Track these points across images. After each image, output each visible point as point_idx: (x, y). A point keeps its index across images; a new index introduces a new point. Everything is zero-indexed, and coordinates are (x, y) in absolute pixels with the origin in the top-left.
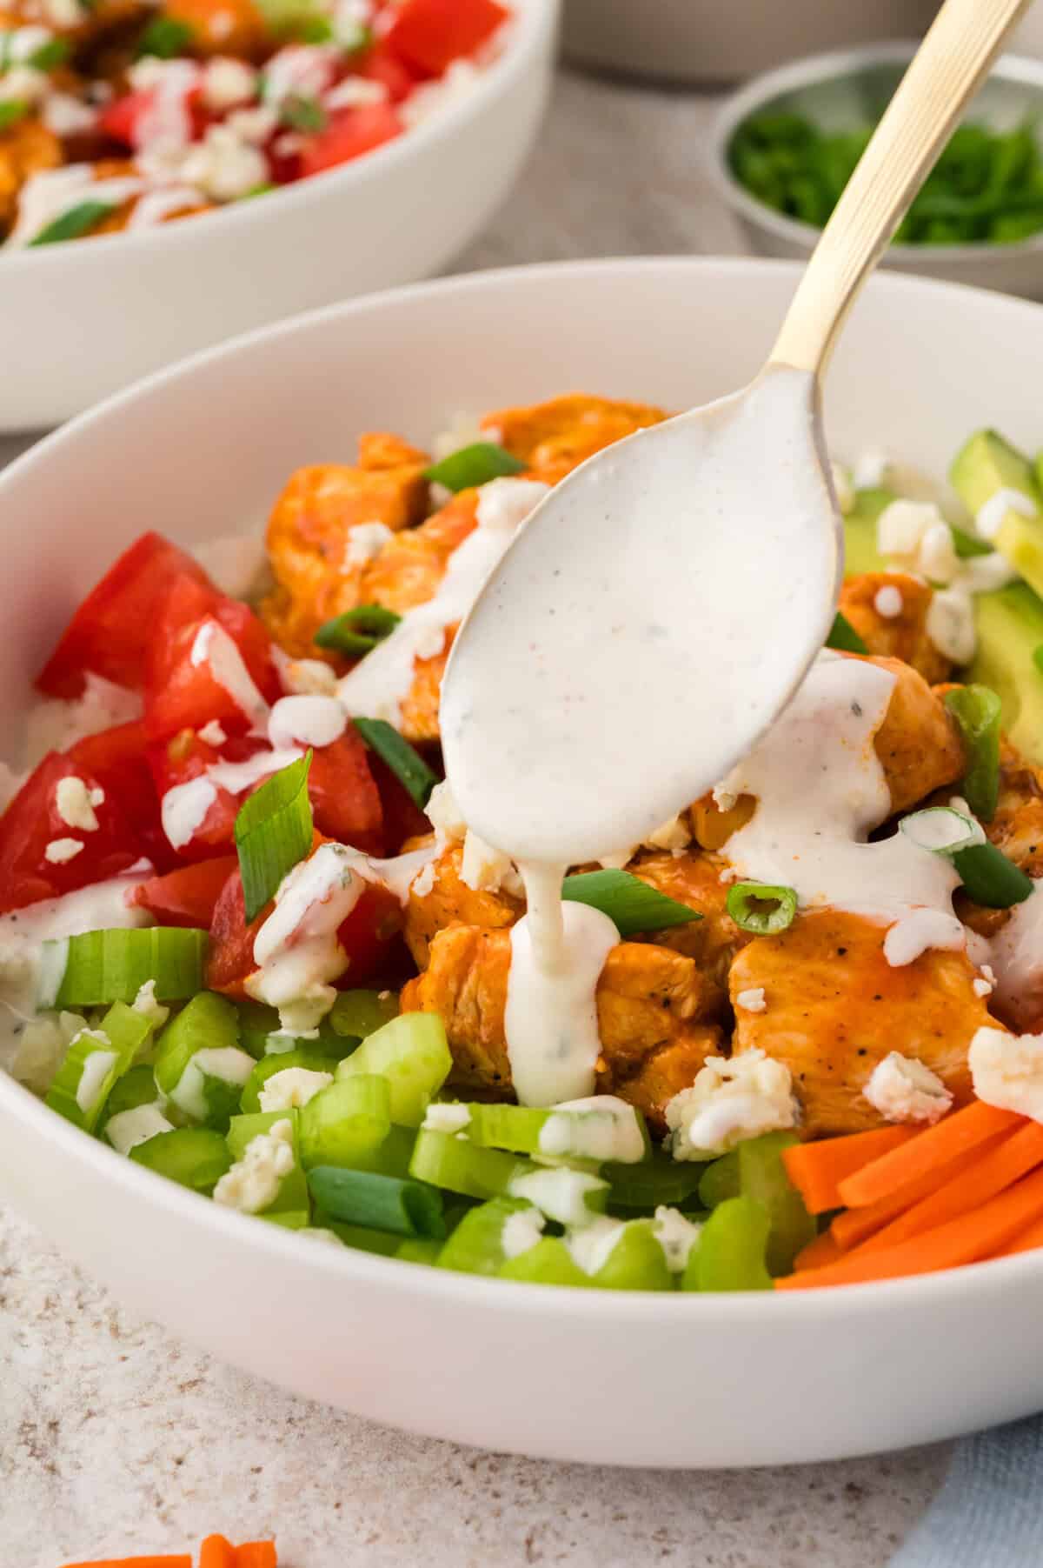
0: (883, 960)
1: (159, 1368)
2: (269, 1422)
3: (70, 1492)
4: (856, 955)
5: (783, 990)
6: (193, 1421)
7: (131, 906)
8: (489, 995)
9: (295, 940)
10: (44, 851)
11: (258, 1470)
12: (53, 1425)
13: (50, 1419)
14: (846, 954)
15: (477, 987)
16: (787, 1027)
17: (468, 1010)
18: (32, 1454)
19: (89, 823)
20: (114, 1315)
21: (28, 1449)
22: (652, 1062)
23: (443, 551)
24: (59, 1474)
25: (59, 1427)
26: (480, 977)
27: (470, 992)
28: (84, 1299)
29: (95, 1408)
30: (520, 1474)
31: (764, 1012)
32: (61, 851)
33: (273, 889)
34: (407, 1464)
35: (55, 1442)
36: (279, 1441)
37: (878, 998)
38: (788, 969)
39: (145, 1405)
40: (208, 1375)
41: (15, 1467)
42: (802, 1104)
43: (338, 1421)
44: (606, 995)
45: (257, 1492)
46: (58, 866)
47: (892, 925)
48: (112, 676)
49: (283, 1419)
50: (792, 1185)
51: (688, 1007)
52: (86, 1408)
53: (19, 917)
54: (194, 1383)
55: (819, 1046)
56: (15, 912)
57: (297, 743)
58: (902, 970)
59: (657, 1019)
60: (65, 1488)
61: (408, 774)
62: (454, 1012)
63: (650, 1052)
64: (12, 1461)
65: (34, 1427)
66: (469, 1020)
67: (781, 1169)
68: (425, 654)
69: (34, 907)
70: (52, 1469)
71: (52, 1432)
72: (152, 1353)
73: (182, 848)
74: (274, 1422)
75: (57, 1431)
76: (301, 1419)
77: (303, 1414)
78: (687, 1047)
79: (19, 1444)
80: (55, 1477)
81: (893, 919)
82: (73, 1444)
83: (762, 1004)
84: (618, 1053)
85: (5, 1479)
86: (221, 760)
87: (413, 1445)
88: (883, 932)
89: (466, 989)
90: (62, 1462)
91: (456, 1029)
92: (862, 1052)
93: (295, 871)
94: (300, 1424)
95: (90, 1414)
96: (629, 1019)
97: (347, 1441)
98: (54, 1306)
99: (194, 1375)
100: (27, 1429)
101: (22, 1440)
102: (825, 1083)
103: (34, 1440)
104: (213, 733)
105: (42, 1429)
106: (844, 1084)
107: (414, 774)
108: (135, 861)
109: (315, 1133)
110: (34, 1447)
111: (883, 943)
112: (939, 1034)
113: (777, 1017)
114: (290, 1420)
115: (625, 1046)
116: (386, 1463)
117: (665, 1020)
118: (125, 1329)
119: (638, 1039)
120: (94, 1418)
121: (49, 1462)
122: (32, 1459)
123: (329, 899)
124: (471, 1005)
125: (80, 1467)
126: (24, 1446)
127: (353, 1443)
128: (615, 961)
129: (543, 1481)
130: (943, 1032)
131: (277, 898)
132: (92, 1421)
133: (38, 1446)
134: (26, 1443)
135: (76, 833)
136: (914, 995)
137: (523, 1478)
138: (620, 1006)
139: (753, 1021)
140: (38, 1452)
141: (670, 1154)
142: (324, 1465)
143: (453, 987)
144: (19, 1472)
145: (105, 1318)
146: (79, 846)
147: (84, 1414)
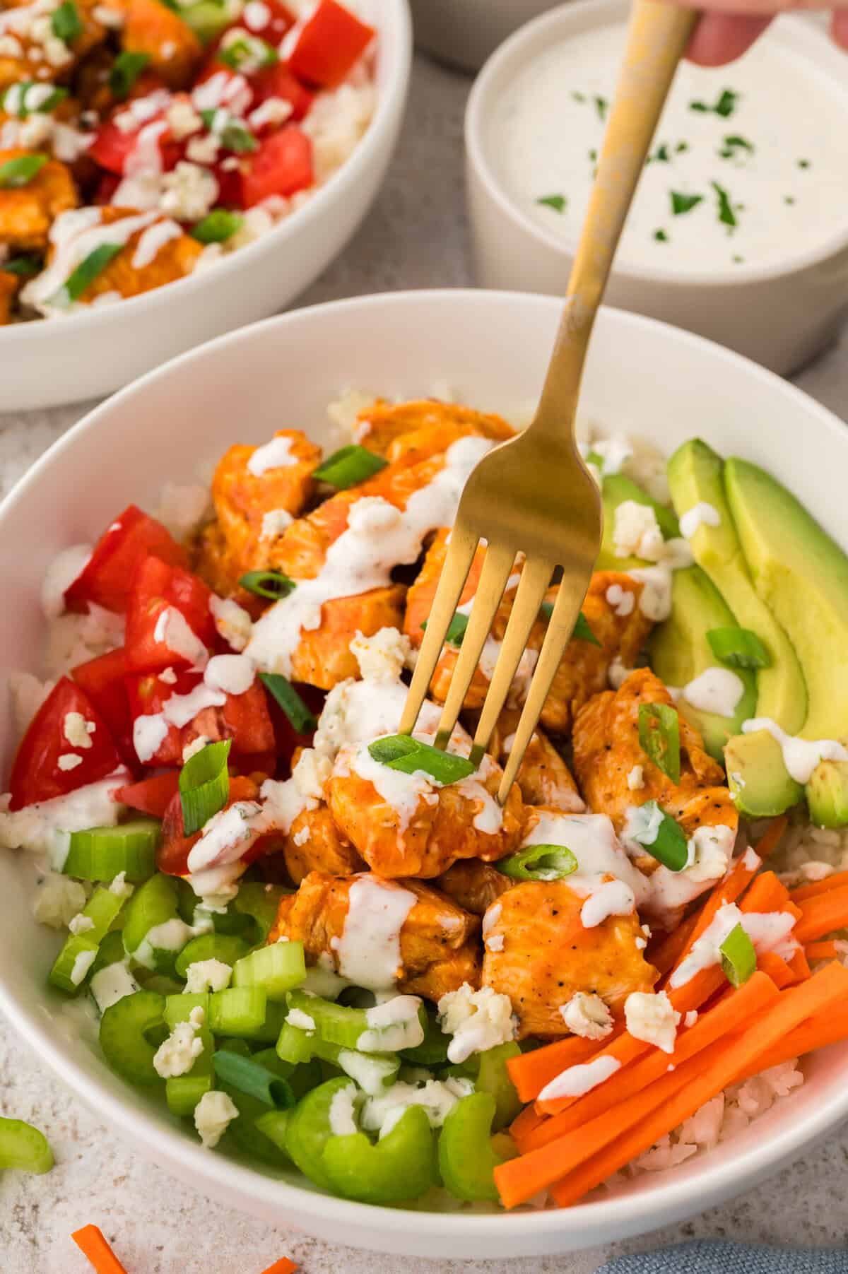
0: (580, 922)
1: (102, 1166)
2: (168, 1211)
3: (45, 1259)
4: (564, 916)
5: (516, 936)
6: (121, 1209)
7: (112, 801)
8: (333, 927)
9: (213, 865)
10: (56, 761)
11: (161, 1248)
12: (35, 1207)
13: (33, 1203)
14: (558, 914)
15: (325, 922)
16: (515, 963)
17: (319, 934)
18: (21, 1230)
19: (87, 743)
20: (75, 1122)
21: (18, 1225)
22: (433, 969)
23: (325, 541)
24: (38, 1245)
25: (39, 1209)
26: (327, 916)
27: (321, 924)
28: (56, 1108)
29: (61, 1195)
30: (321, 1259)
31: (503, 952)
32: (68, 762)
33: (202, 823)
34: (252, 1248)
35: (36, 1221)
36: (175, 1226)
37: (574, 948)
38: (521, 921)
39: (93, 1194)
40: (133, 1173)
41: (11, 1239)
42: (520, 1020)
43: (212, 1213)
44: (406, 937)
45: (159, 1265)
46: (68, 773)
47: (589, 896)
48: (106, 606)
49: (178, 1209)
50: (511, 1081)
51: (458, 943)
52: (56, 1194)
53: (40, 808)
54: (123, 1178)
55: (534, 979)
56: (38, 804)
57: (222, 690)
58: (591, 930)
59: (436, 950)
60: (41, 1257)
61: (292, 714)
62: (311, 934)
63: (430, 965)
64: (9, 1234)
65: (23, 1208)
66: (320, 939)
67: (504, 1070)
68: (308, 627)
69: (50, 801)
70: (34, 1242)
71: (34, 1213)
72: (98, 1153)
73: (146, 762)
74: (172, 1211)
75: (37, 1212)
76: (188, 1210)
77: (190, 1206)
78: (454, 966)
79: (14, 1221)
80: (36, 1248)
81: (589, 892)
82: (47, 1223)
83: (501, 947)
84: (412, 965)
85: (4, 1248)
86: (174, 695)
87: (257, 1233)
88: (582, 901)
89: (318, 923)
90: (40, 1237)
91: (311, 944)
92: (561, 984)
93: (216, 817)
94: (188, 1214)
95: (58, 1200)
96: (418, 948)
97: (216, 1228)
98: (38, 1113)
99: (124, 1172)
100: (18, 1210)
101: (16, 1218)
102: (535, 1004)
103: (23, 1218)
104: (168, 676)
105: (28, 1210)
106: (548, 1004)
107: (296, 712)
108: (116, 767)
109: (218, 1018)
110: (22, 1223)
111: (581, 910)
112: (610, 974)
113: (511, 955)
114: (182, 1210)
115: (417, 962)
116: (240, 1246)
117: (442, 950)
118: (81, 1135)
119: (425, 958)
120: (60, 1204)
121: (32, 1237)
122: (22, 1233)
123: (237, 845)
124: (322, 932)
125: (50, 1241)
126: (16, 1223)
127: (220, 1229)
128: (413, 918)
129: (336, 1265)
130: (613, 973)
131: (205, 830)
132: (61, 1206)
133: (26, 1223)
134: (18, 1221)
135: (78, 751)
136: (598, 947)
137: (323, 1262)
138: (414, 941)
139: (496, 957)
140: (25, 1228)
141: (440, 1027)
142: (202, 1247)
143: (311, 920)
144: (14, 1243)
145: (69, 1125)
146: (79, 760)
147: (54, 1200)
